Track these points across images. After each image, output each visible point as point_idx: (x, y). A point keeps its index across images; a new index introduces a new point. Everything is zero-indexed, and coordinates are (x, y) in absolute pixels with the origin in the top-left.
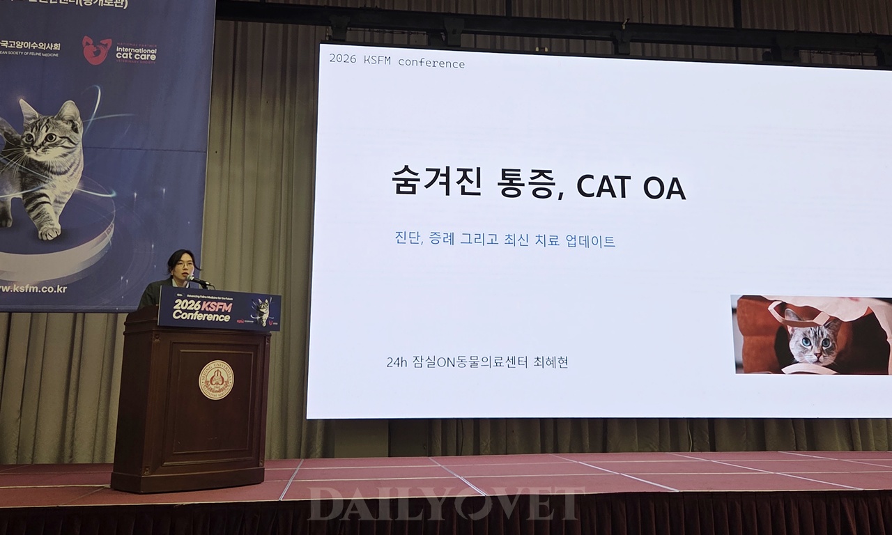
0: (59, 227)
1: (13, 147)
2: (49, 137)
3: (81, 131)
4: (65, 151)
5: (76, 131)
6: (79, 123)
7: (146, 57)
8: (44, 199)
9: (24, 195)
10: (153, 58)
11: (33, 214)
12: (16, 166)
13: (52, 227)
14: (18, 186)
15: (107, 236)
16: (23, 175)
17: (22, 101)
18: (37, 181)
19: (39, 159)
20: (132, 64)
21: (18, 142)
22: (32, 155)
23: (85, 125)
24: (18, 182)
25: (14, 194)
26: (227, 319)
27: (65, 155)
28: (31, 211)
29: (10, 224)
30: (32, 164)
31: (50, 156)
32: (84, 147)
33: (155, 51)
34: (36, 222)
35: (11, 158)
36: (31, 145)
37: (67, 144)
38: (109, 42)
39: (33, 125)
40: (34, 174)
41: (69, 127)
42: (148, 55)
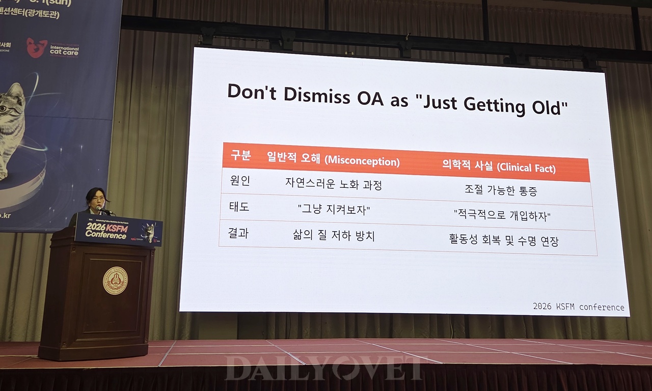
0: (6, 171)
2: (2, 108)
3: (24, 104)
4: (12, 118)
5: (20, 104)
6: (22, 98)
7: (71, 53)
10: (76, 53)
13: (2, 172)
15: (41, 178)
20: (61, 57)
23: (27, 100)
26: (124, 237)
27: (12, 121)
32: (26, 116)
33: (78, 49)
37: (13, 113)
38: (45, 42)
41: (15, 101)
42: (73, 52)
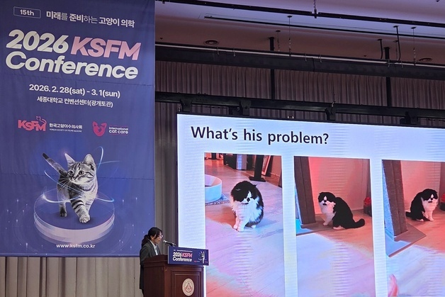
0: (89, 216)
1: (64, 178)
2: (81, 172)
3: (95, 169)
4: (89, 179)
5: (93, 169)
6: (94, 165)
7: (123, 132)
8: (80, 203)
9: (71, 201)
10: (127, 132)
11: (76, 210)
12: (66, 187)
13: (86, 217)
14: (68, 196)
15: (112, 221)
16: (70, 191)
17: (66, 155)
18: (76, 194)
19: (77, 183)
20: (117, 136)
21: (66, 175)
22: (73, 181)
23: (97, 166)
24: (68, 194)
25: (66, 201)
27: (89, 181)
28: (75, 209)
29: (66, 215)
30: (73, 186)
31: (82, 182)
32: (97, 178)
33: (127, 129)
34: (78, 214)
35: (63, 183)
36: (72, 177)
37: (89, 176)
38: (105, 125)
39: (72, 167)
40: (75, 191)
41: (90, 167)
42: (125, 131)
